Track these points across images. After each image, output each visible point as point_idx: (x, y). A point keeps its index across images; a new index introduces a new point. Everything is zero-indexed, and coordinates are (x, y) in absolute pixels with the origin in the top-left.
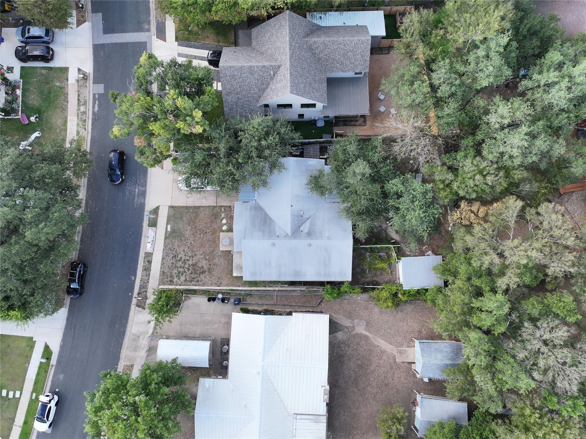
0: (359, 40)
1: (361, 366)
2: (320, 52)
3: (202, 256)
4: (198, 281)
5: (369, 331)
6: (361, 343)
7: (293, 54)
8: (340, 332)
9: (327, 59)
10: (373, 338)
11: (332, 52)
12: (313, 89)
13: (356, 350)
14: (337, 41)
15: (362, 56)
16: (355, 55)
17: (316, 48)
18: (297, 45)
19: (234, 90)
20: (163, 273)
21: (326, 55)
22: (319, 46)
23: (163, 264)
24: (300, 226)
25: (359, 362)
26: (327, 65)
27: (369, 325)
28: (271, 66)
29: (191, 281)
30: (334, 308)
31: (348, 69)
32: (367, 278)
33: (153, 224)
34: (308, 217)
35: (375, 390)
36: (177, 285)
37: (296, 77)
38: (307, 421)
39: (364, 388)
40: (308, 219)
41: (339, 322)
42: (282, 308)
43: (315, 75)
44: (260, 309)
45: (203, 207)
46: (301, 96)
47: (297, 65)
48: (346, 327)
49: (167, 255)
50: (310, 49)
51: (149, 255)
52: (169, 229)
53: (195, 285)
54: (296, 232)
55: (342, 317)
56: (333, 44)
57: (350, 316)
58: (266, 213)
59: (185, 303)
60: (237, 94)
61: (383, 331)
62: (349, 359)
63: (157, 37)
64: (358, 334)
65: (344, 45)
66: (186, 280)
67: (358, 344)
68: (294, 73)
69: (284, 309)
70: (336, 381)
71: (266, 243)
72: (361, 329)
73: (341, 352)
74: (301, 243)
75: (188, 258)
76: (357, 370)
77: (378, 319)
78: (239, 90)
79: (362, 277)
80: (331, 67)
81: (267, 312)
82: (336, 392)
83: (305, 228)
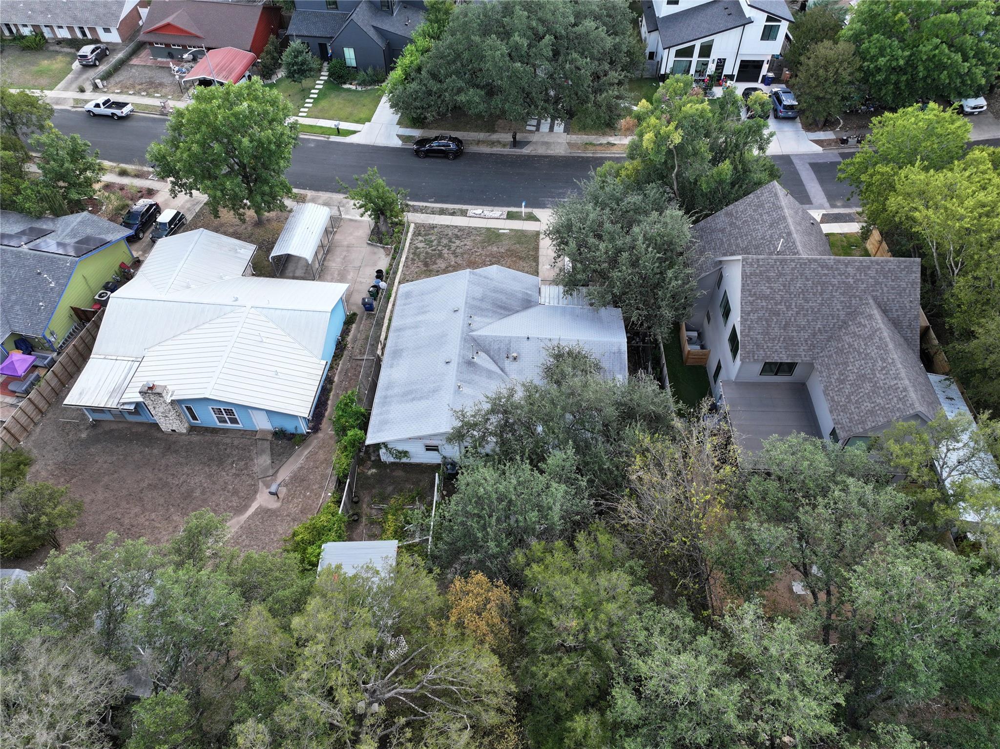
0: (905, 390)
1: (188, 496)
2: (854, 333)
3: (453, 263)
4: (413, 260)
5: (256, 513)
6: (235, 498)
7: (828, 269)
8: (269, 462)
9: (842, 351)
10: (238, 523)
11: (860, 353)
12: (767, 321)
13: (224, 490)
14: (887, 352)
15: (872, 412)
16: (870, 398)
17: (860, 323)
18: (851, 281)
19: (736, 218)
20: (433, 227)
21: (850, 346)
22: (865, 326)
23: (448, 226)
24: (487, 352)
25: (197, 493)
26: (831, 356)
27: (265, 513)
29: (414, 254)
30: (321, 452)
31: (832, 398)
32: (369, 505)
33: (511, 216)
34: (507, 369)
35: (127, 521)
36: (411, 240)
37: (780, 275)
39: (141, 499)
40: (502, 370)
41: (291, 459)
42: (342, 369)
43: (800, 329)
44: (349, 338)
45: (537, 265)
47: (808, 280)
48: (277, 472)
49: (460, 230)
50: (853, 314)
51: (464, 213)
52: (501, 231)
53: (406, 258)
54: (478, 345)
55: (298, 465)
56: (878, 348)
57: (298, 480)
58: (517, 312)
59: (382, 250)
60: (731, 225)
61: (247, 542)
62: (211, 476)
63: (823, 215)
64: (256, 492)
65: (883, 368)
66: (417, 248)
67: (235, 492)
68: (787, 270)
69: (340, 372)
70: (176, 451)
72: (263, 499)
73: (230, 461)
74: (454, 349)
75: (453, 249)
76: (183, 489)
77: (276, 532)
79: (373, 497)
80: (828, 366)
82: (155, 451)
83: (482, 360)
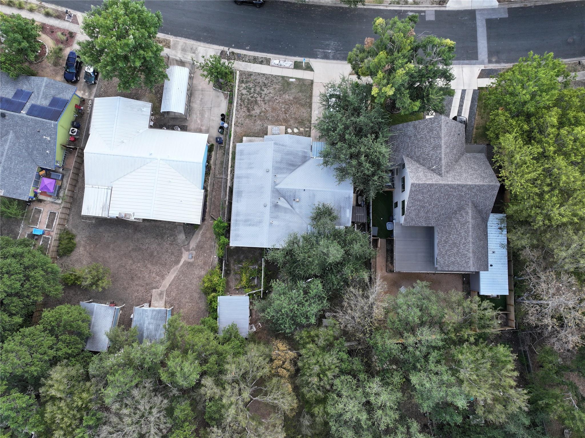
0: (469, 258)
1: (151, 255)
2: (458, 219)
3: (263, 109)
4: (241, 105)
5: (184, 264)
6: (173, 256)
7: (453, 189)
8: (184, 237)
9: (450, 226)
10: (177, 269)
11: (457, 231)
12: (418, 210)
13: (167, 252)
14: (468, 236)
15: (453, 263)
16: (455, 255)
17: (462, 214)
18: (463, 194)
19: (418, 132)
20: (250, 74)
21: (455, 225)
22: (463, 217)
23: (259, 74)
24: (284, 197)
25: (155, 254)
26: (445, 227)
27: (188, 264)
28: (441, 166)
29: (241, 99)
30: (208, 233)
31: (440, 249)
32: (234, 265)
33: (297, 66)
34: (294, 206)
35: (128, 268)
36: (239, 86)
38: (105, 199)
39: (131, 257)
40: (292, 206)
41: (194, 236)
42: (211, 183)
43: (433, 213)
44: (212, 162)
45: (311, 111)
46: (410, 195)
48: (189, 243)
49: (267, 78)
50: (461, 208)
51: (267, 62)
52: (291, 80)
53: (237, 103)
54: (279, 193)
55: (198, 240)
56: (465, 232)
57: (200, 247)
58: (299, 166)
59: (222, 94)
60: (414, 136)
61: (183, 278)
62: (159, 244)
63: (482, 70)
64: (182, 253)
65: (464, 243)
66: (242, 95)
67: (172, 254)
69: (210, 185)
70: (140, 231)
71: (269, 165)
72: (186, 257)
73: (166, 236)
74: (267, 198)
75: (263, 96)
76: (148, 251)
77: (194, 274)
78: (419, 137)
79: (235, 261)
80: (442, 231)
81: (208, 168)
82: (130, 231)
83: (282, 203)
